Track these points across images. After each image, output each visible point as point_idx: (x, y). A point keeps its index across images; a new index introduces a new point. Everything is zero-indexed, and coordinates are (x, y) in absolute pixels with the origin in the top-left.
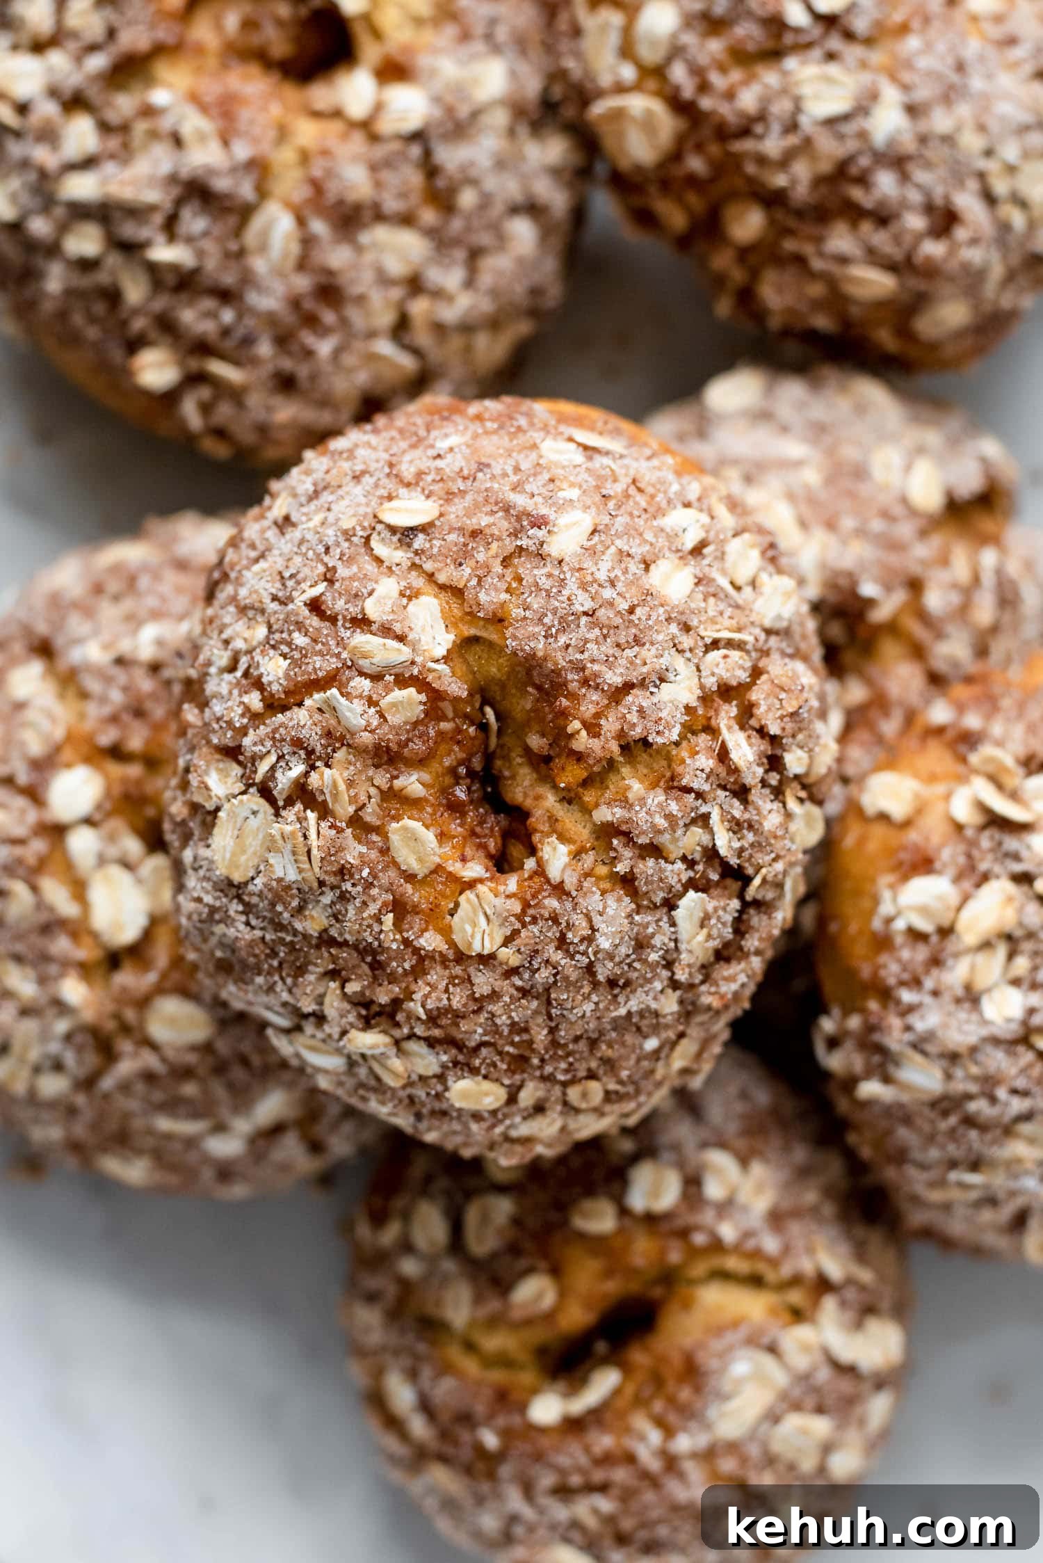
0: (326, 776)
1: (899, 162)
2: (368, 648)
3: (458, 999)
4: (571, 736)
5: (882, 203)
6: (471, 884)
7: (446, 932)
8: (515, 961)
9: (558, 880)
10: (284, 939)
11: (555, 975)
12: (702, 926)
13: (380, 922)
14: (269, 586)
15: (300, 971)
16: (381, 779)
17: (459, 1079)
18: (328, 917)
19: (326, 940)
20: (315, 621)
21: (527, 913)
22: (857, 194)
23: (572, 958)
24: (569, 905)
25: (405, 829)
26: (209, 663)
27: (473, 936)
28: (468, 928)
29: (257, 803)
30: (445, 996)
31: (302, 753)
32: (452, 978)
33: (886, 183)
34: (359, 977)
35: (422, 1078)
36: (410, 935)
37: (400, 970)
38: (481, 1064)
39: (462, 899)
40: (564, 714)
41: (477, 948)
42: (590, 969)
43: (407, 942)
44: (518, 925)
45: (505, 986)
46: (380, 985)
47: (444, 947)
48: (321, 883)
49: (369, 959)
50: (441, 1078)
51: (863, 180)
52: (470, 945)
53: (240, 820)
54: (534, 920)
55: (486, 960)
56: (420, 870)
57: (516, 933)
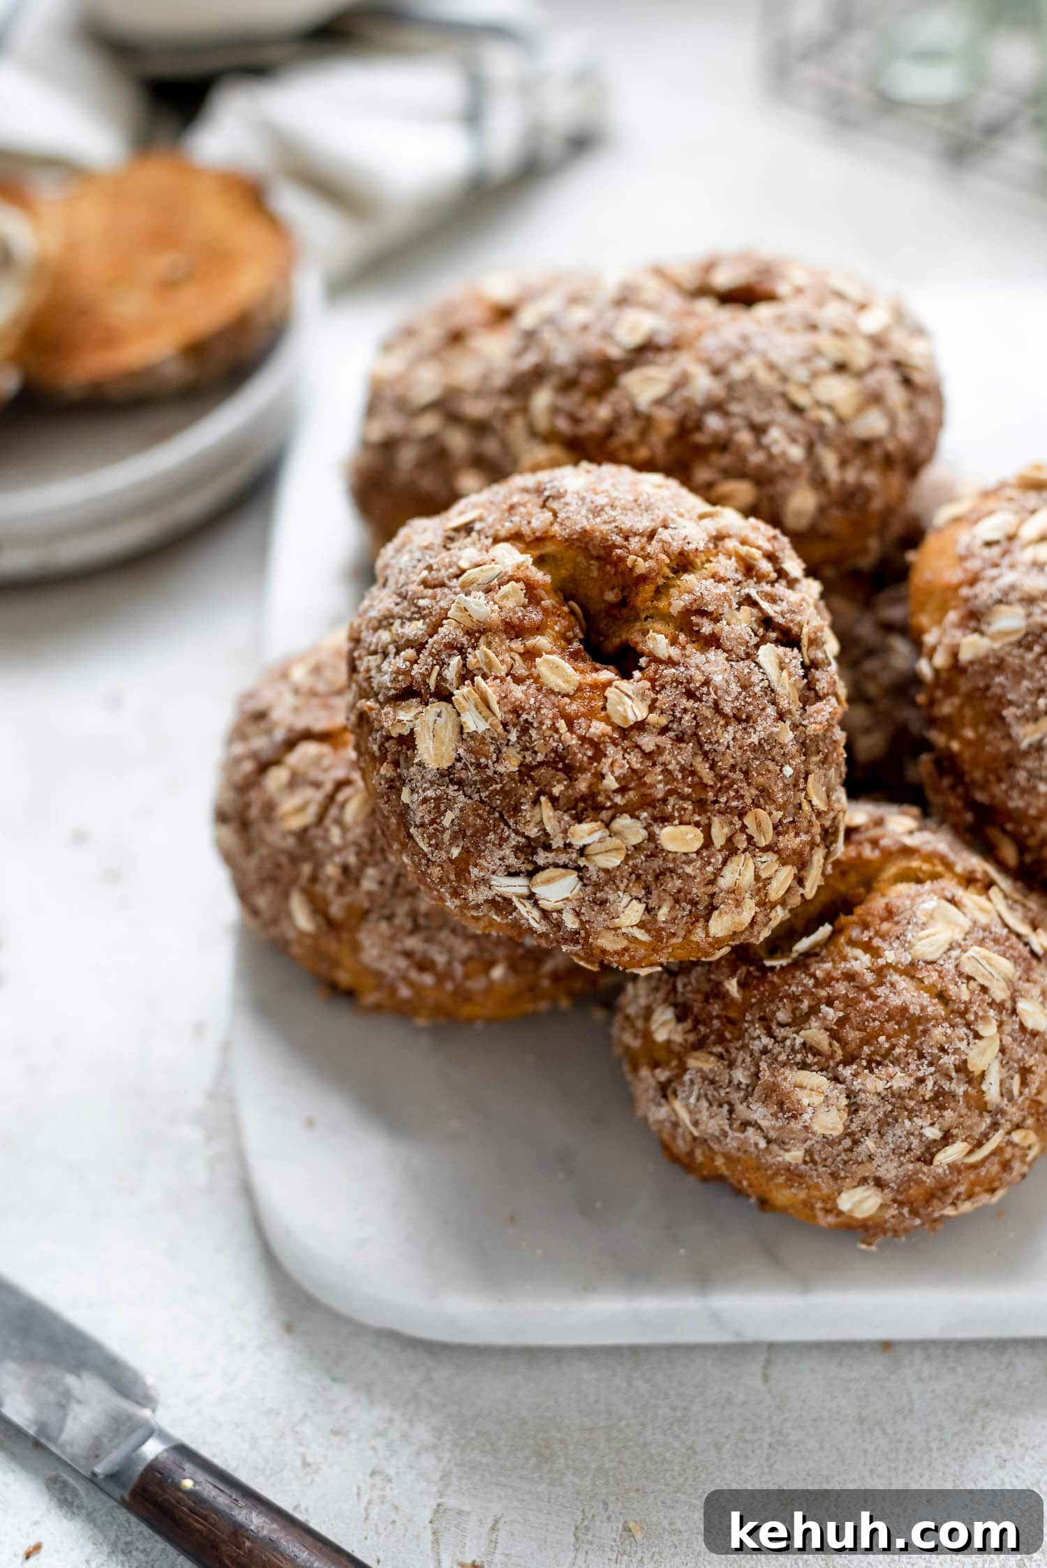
0: (478, 655)
1: (717, 406)
2: (472, 577)
3: (635, 760)
4: (634, 566)
5: (716, 436)
6: (609, 684)
7: (608, 720)
8: (663, 721)
9: (667, 656)
10: (496, 789)
11: (695, 718)
12: (782, 669)
13: (557, 731)
14: (390, 600)
15: (516, 809)
16: (517, 645)
17: (662, 828)
18: (518, 753)
19: (526, 771)
20: (430, 592)
21: (656, 685)
22: (701, 438)
23: (701, 701)
24: (682, 669)
25: (547, 661)
26: (368, 670)
27: (625, 711)
28: (620, 708)
29: (438, 707)
30: (625, 762)
31: (455, 651)
32: (625, 750)
33: (714, 422)
34: (559, 782)
35: (637, 848)
36: (582, 732)
37: (585, 759)
38: (673, 811)
39: (607, 693)
40: (622, 559)
41: (632, 719)
42: (717, 708)
43: (583, 739)
44: (653, 696)
45: (665, 741)
46: (576, 780)
47: (608, 729)
48: (505, 725)
49: (560, 766)
50: (652, 837)
51: (699, 426)
52: (626, 718)
53: (431, 723)
54: (663, 687)
55: (641, 726)
56: (570, 689)
57: (654, 701)
